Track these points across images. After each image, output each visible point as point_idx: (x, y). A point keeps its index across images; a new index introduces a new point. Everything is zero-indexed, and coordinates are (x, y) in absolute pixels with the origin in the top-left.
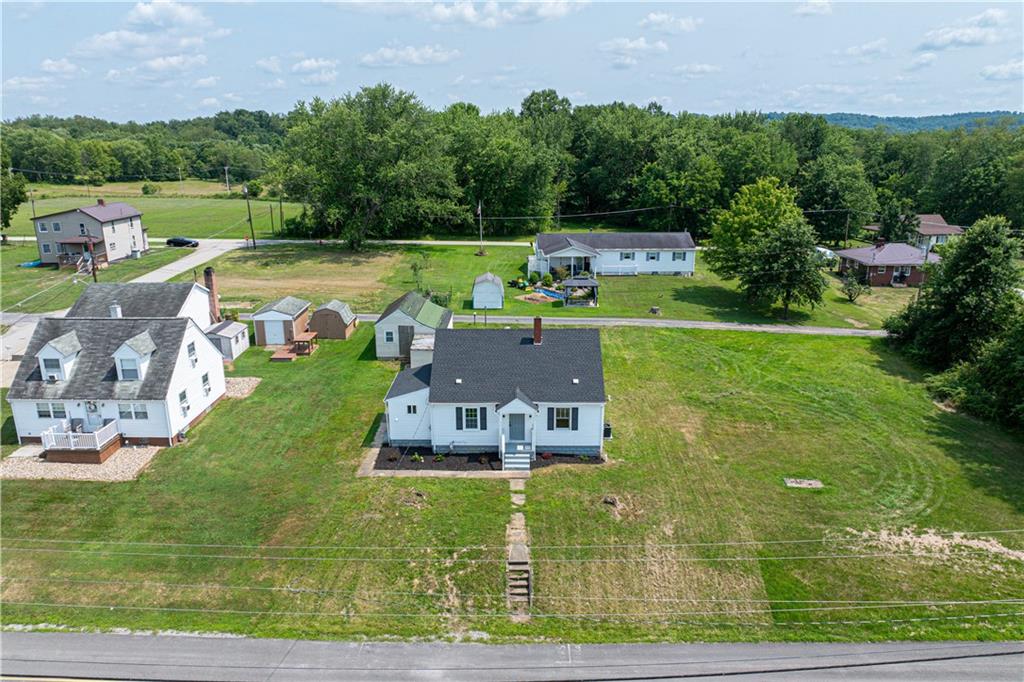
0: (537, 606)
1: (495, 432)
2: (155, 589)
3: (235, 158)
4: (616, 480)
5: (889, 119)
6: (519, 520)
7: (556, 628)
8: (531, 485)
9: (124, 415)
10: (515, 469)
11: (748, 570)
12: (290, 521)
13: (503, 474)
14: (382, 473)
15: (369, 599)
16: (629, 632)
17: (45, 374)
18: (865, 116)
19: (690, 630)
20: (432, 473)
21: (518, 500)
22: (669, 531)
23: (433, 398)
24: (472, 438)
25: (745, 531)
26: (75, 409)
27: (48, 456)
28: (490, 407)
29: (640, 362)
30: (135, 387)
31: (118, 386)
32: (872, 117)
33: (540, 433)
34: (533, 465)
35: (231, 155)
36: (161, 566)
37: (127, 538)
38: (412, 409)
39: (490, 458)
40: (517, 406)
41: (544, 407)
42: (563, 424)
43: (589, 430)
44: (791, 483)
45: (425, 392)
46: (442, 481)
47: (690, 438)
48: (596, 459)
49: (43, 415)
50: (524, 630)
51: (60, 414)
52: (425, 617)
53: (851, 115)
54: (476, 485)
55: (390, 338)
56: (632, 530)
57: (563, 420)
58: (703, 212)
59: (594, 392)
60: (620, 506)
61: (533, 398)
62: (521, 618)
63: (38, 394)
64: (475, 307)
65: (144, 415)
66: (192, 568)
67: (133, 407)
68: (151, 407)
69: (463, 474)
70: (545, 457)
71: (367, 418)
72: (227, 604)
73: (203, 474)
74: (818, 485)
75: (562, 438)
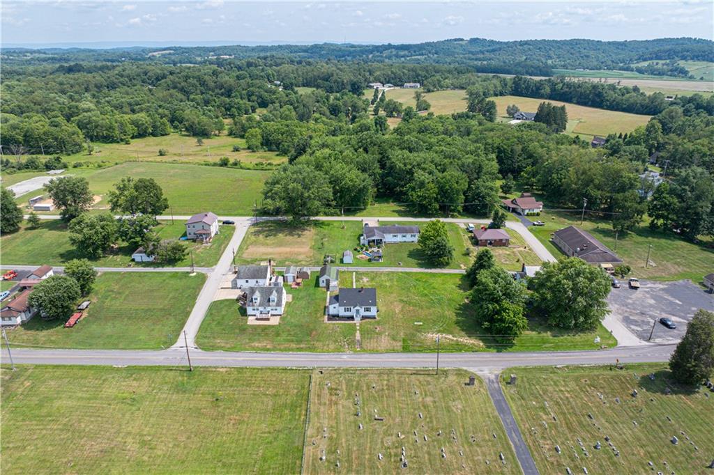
0: (361, 348)
1: (353, 312)
2: (293, 345)
3: (199, 123)
4: (378, 323)
5: (609, 43)
6: (358, 332)
7: (364, 350)
8: (361, 324)
9: (272, 310)
10: (357, 320)
11: (400, 341)
12: (314, 333)
13: (355, 322)
14: (330, 322)
15: (332, 347)
16: (377, 352)
17: (254, 301)
18: (593, 41)
19: (388, 351)
20: (340, 322)
21: (358, 328)
22: (387, 334)
23: (340, 306)
24: (348, 314)
25: (402, 334)
26: (261, 309)
27: (257, 319)
28: (352, 308)
29: (391, 287)
30: (274, 304)
31: (271, 304)
32: (598, 41)
33: (362, 312)
34: (361, 320)
35: (196, 122)
36: (292, 341)
37: (284, 336)
38: (335, 308)
39: (352, 318)
40: (357, 308)
41: (363, 307)
42: (367, 311)
43: (373, 311)
44: (416, 323)
45: (338, 304)
46: (342, 324)
47: (397, 312)
48: (375, 318)
49: (254, 310)
50: (359, 351)
51: (258, 310)
52: (342, 350)
53: (584, 40)
54: (349, 324)
55: (323, 282)
56: (380, 334)
57: (368, 310)
58: (430, 205)
59: (374, 304)
60: (378, 329)
61: (361, 306)
62: (358, 349)
63: (253, 306)
64: (344, 262)
65: (276, 310)
66: (299, 342)
67: (274, 308)
68: (278, 308)
69: (346, 322)
70: (364, 318)
71: (322, 307)
72: (307, 348)
73: (292, 323)
74: (421, 323)
75: (367, 314)
